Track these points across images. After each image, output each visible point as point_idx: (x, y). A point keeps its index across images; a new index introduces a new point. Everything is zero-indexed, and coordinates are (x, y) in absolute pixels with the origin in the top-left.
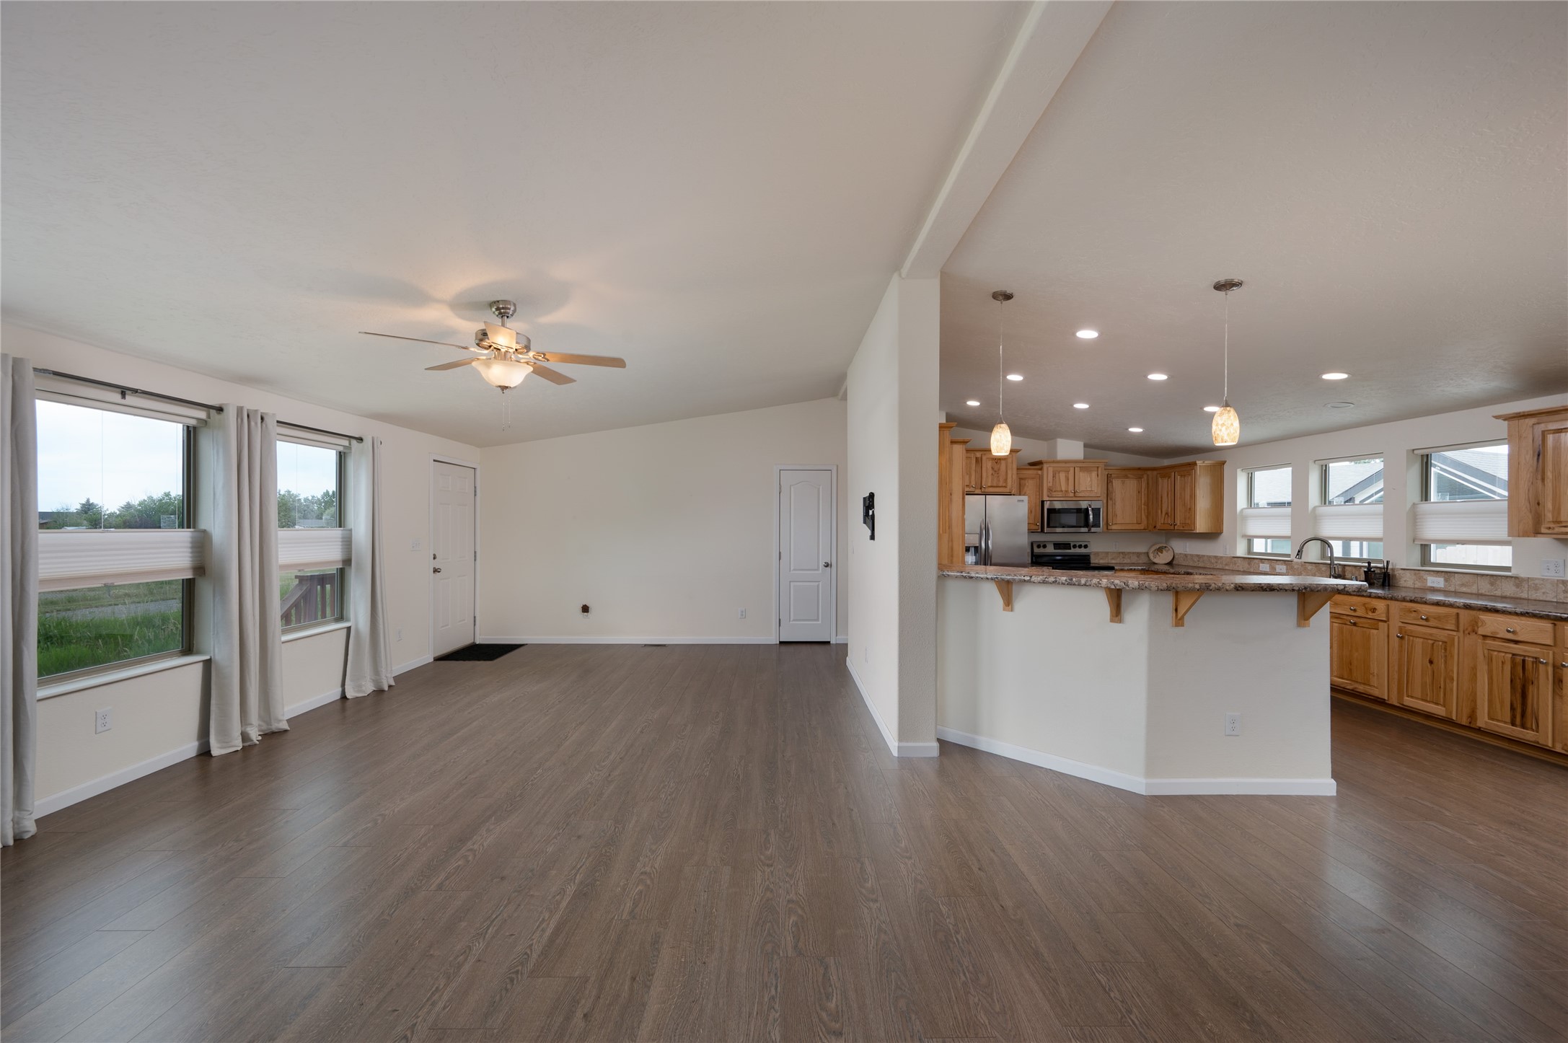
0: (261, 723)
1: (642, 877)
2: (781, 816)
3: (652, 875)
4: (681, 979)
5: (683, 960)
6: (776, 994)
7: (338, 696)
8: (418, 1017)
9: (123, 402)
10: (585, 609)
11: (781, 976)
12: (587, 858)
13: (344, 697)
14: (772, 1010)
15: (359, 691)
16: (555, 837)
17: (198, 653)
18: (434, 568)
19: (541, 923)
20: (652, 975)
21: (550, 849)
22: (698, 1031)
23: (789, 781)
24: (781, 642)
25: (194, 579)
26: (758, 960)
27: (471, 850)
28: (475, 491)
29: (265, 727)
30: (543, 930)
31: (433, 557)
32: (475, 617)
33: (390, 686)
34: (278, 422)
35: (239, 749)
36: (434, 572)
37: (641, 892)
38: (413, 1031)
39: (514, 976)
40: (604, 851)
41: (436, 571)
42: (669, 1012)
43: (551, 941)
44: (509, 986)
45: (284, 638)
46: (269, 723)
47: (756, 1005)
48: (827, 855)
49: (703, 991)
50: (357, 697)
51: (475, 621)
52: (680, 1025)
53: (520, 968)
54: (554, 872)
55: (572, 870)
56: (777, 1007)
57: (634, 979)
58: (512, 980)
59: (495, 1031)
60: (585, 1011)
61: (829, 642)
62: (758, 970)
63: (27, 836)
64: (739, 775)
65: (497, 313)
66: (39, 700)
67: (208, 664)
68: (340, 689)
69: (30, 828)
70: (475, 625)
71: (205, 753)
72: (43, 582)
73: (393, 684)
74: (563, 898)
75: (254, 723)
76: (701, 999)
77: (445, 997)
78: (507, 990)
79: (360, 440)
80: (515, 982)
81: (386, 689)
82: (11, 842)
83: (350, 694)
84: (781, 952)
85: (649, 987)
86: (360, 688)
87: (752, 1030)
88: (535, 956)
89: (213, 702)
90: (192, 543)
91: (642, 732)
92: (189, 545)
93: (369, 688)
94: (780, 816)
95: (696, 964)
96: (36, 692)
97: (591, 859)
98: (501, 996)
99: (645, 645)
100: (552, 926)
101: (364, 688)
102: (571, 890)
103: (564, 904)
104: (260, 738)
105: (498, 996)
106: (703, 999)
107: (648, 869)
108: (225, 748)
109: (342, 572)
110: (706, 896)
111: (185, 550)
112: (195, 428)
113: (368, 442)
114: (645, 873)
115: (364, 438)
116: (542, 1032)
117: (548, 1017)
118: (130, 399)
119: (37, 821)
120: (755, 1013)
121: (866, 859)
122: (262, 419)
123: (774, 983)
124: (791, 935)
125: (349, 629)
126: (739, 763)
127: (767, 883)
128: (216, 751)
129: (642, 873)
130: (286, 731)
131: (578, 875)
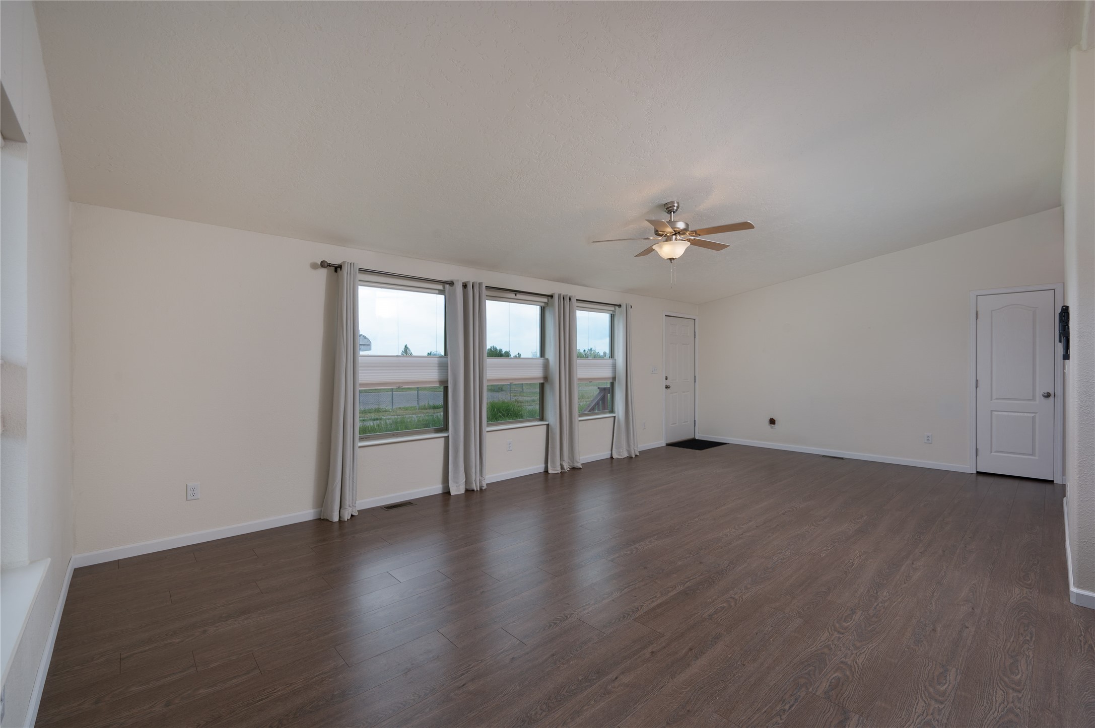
0: (570, 461)
1: (730, 599)
2: (878, 605)
3: (738, 602)
4: (721, 665)
5: (729, 656)
6: (789, 710)
7: (609, 457)
8: (575, 611)
9: (516, 297)
10: (772, 422)
11: (800, 702)
12: (699, 576)
13: (612, 457)
14: (779, 717)
15: (619, 455)
16: (686, 558)
17: (546, 421)
18: (666, 385)
19: (653, 598)
20: (704, 653)
21: (679, 563)
22: (715, 697)
23: (905, 583)
24: (978, 473)
25: (544, 383)
26: (787, 684)
27: (637, 548)
28: (695, 335)
29: (571, 464)
30: (653, 601)
31: (665, 378)
32: (695, 421)
33: (636, 456)
34: (577, 300)
35: (559, 472)
36: (666, 388)
37: (724, 607)
38: (571, 616)
39: (626, 615)
40: (713, 576)
41: (667, 387)
42: (702, 677)
43: (654, 609)
44: (621, 619)
45: (580, 419)
46: (573, 463)
47: (767, 707)
48: (908, 648)
49: (733, 679)
50: (618, 459)
51: (695, 423)
52: (706, 687)
53: (631, 613)
54: (675, 575)
55: (686, 579)
56: (784, 717)
57: (691, 649)
58: (624, 617)
59: (605, 635)
60: (654, 650)
61: (1052, 482)
62: (783, 689)
63: (483, 488)
64: (854, 564)
65: (667, 211)
66: (487, 432)
67: (548, 425)
68: (610, 452)
69: (485, 487)
70: (695, 426)
71: (546, 471)
72: (489, 380)
73: (638, 455)
74: (672, 591)
75: (566, 460)
76: (728, 683)
77: (590, 609)
78: (619, 620)
79: (620, 306)
80: (625, 618)
81: (634, 457)
82: (479, 490)
83: (615, 456)
84: (811, 689)
85: (698, 658)
86: (621, 453)
87: (755, 718)
88: (642, 612)
89: (549, 446)
90: (543, 365)
91: (784, 514)
92: (542, 366)
93: (626, 455)
94: (876, 604)
95: (737, 662)
96: (486, 429)
97: (701, 577)
98: (615, 621)
99: (824, 456)
100: (659, 601)
101: (621, 454)
102: (680, 588)
103: (671, 594)
104: (569, 469)
105: (614, 621)
106: (730, 683)
107: (736, 597)
108: (554, 470)
109: (612, 384)
110: (770, 630)
111: (540, 368)
112: (544, 307)
113: (624, 307)
114: (734, 598)
115: (621, 304)
116: (626, 647)
117: (633, 642)
118: (519, 296)
119: (487, 484)
120: (764, 711)
121: (954, 669)
122: (570, 299)
123: (791, 703)
124: (828, 683)
125: (615, 417)
126: (860, 556)
127: (829, 643)
128: (550, 471)
129: (731, 597)
130: (580, 468)
131: (688, 583)
